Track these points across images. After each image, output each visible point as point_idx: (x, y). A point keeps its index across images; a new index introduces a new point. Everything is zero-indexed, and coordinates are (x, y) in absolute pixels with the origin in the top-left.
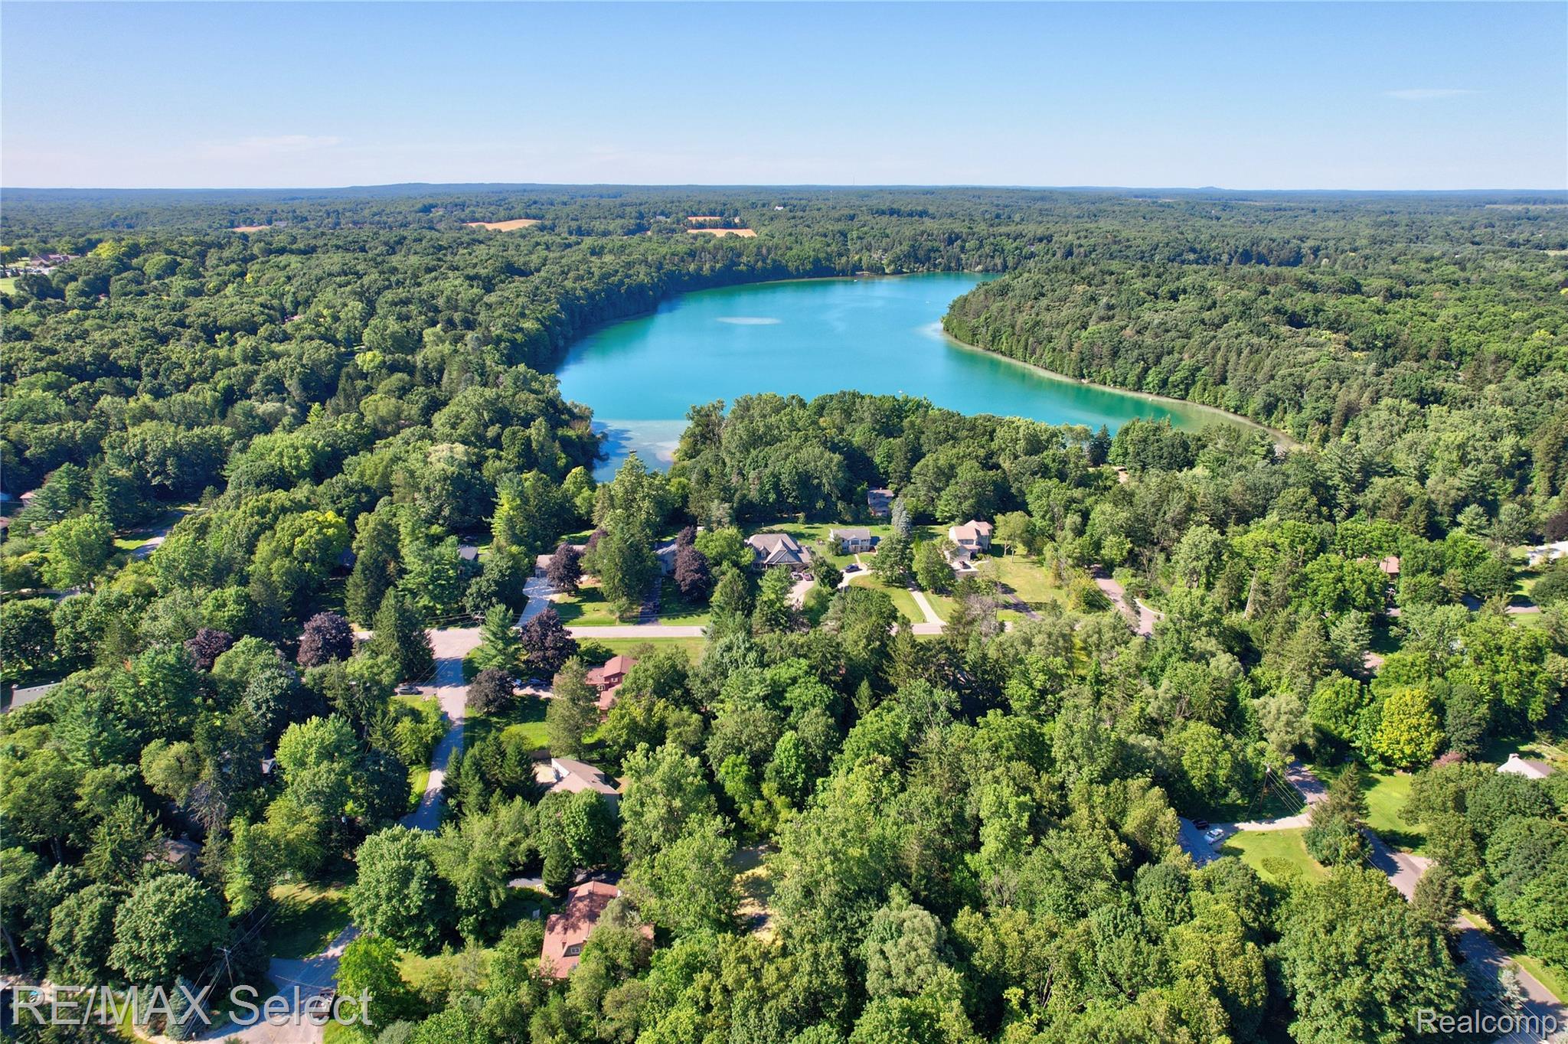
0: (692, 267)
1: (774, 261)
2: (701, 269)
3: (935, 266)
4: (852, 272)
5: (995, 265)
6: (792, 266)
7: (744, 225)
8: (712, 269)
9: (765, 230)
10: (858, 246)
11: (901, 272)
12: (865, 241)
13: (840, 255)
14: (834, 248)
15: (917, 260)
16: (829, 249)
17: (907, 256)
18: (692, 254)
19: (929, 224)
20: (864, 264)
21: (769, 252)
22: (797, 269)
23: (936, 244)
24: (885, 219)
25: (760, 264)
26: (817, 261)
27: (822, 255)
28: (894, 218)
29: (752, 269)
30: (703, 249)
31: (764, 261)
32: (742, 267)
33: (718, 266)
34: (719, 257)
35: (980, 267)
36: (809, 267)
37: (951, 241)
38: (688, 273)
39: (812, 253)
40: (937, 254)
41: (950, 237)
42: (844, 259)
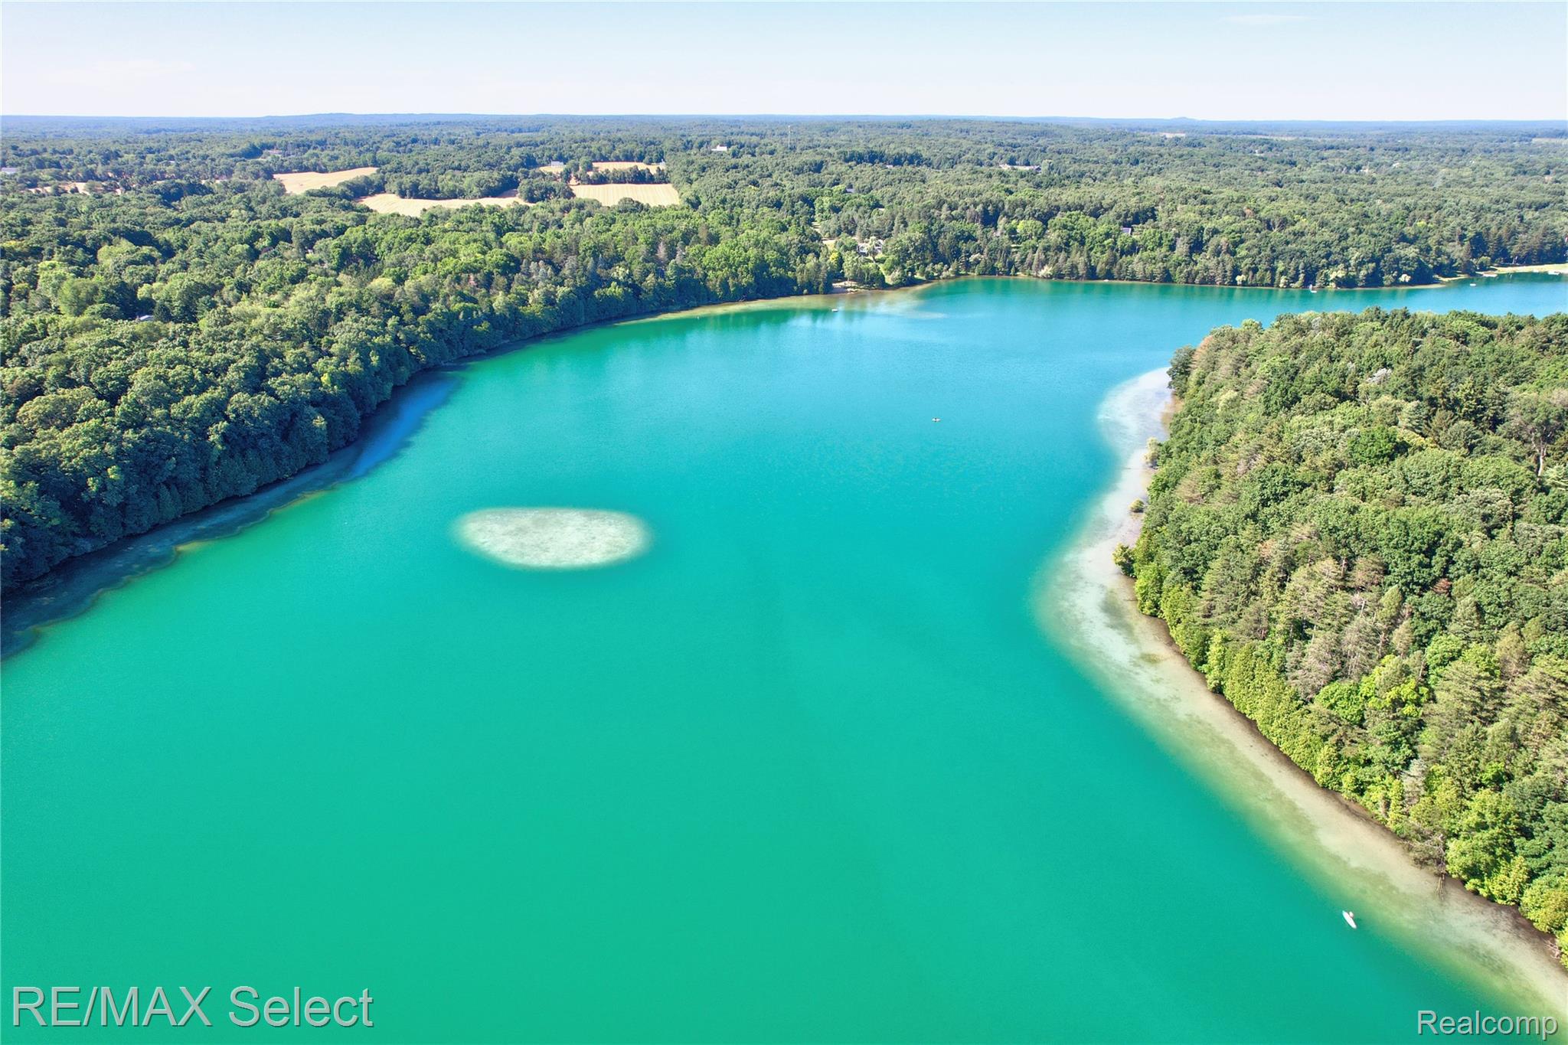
0: (499, 300)
1: (680, 270)
2: (524, 302)
3: (968, 266)
4: (826, 284)
5: (1074, 267)
6: (714, 280)
7: (662, 178)
8: (549, 300)
9: (688, 192)
10: (832, 224)
11: (912, 282)
12: (844, 215)
13: (804, 251)
14: (792, 236)
15: (938, 258)
16: (782, 239)
17: (920, 249)
18: (512, 266)
19: (938, 183)
20: (848, 269)
21: (672, 254)
22: (724, 284)
23: (966, 226)
24: (867, 168)
25: (651, 278)
26: (762, 266)
27: (771, 255)
28: (879, 168)
29: (634, 288)
30: (538, 253)
31: (660, 273)
32: (614, 290)
33: (561, 291)
34: (566, 271)
35: (1047, 270)
36: (746, 280)
37: (989, 219)
38: (491, 316)
39: (752, 252)
40: (971, 246)
41: (985, 211)
42: (811, 261)
